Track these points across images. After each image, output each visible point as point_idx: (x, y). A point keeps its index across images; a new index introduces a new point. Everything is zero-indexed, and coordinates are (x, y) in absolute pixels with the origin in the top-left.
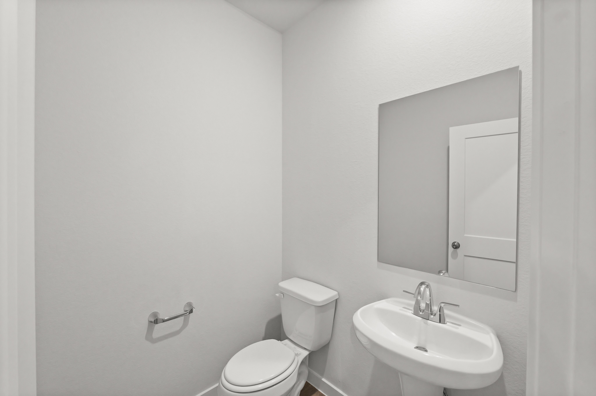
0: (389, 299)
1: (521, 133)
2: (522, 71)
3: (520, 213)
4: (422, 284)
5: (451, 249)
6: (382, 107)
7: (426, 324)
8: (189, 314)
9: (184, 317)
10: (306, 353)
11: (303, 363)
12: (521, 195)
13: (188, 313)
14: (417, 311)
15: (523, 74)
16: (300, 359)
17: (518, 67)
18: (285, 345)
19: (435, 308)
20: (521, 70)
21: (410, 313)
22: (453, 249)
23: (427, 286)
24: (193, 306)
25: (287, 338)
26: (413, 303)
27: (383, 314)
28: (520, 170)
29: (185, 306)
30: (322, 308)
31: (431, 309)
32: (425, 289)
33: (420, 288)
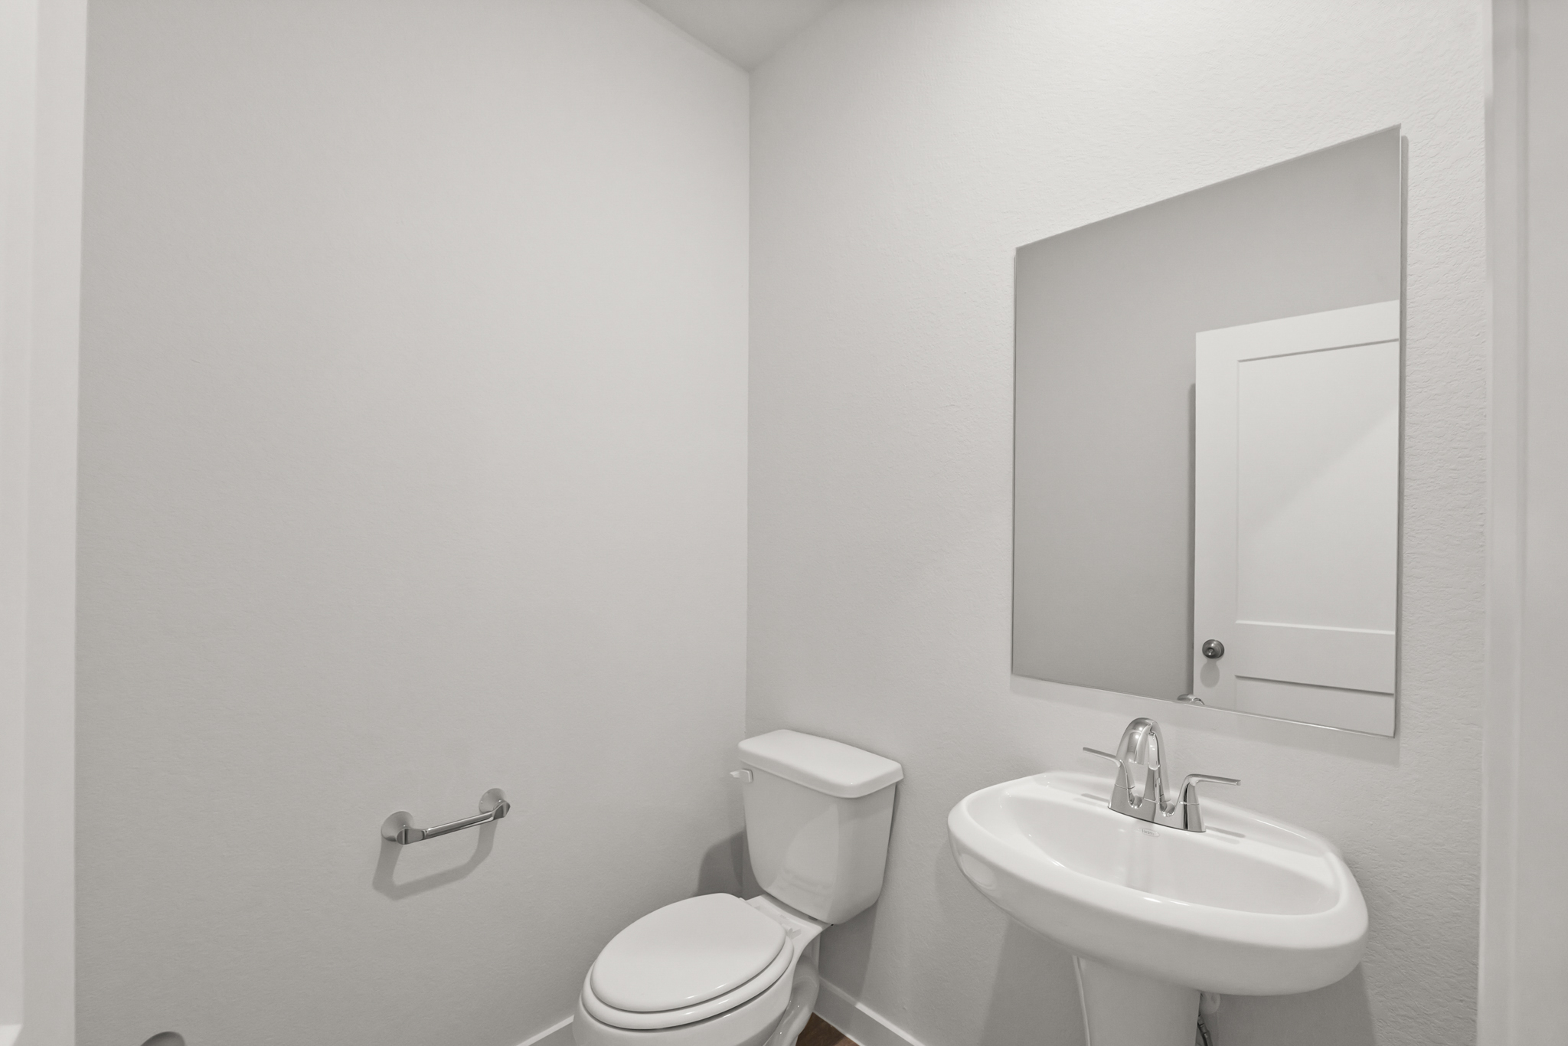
0: (1044, 775)
1: (1408, 307)
2: (1409, 138)
3: (1405, 521)
4: (1137, 723)
5: (1200, 660)
6: (1024, 255)
7: (1149, 833)
8: (494, 819)
9: (481, 828)
10: (814, 930)
11: (803, 959)
12: (1407, 473)
13: (492, 819)
14: (1122, 801)
15: (1411, 147)
16: (800, 945)
17: (1396, 129)
18: (758, 908)
19: (1173, 795)
20: (1407, 135)
21: (1103, 809)
22: (1205, 659)
23: (1152, 731)
24: (505, 799)
25: (761, 892)
26: (1112, 782)
27: (1029, 812)
28: (1406, 406)
29: (482, 799)
30: (858, 804)
31: (1161, 795)
32: (1145, 741)
33: (1132, 735)
